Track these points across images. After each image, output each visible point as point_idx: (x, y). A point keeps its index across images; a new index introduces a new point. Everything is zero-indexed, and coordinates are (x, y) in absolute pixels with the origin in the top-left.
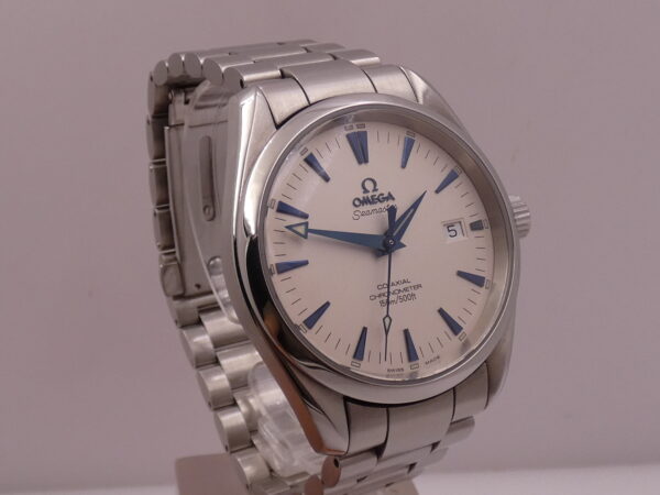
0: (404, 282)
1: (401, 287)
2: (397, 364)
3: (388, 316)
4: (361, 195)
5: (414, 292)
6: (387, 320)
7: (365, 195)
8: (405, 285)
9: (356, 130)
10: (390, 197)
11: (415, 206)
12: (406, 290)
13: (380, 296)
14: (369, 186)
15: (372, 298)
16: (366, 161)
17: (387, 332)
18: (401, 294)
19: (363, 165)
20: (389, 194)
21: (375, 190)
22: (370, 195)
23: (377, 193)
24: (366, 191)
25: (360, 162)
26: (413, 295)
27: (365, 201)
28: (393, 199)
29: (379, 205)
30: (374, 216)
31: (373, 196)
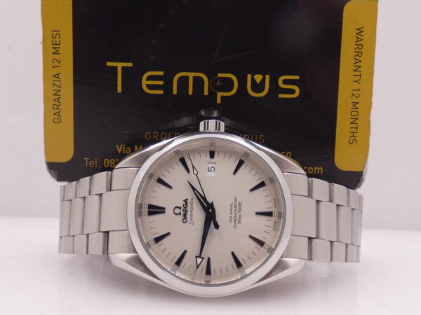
0: (231, 206)
1: (234, 209)
2: (272, 223)
4: (181, 217)
7: (182, 215)
8: (233, 206)
11: (193, 189)
12: (235, 207)
13: (235, 223)
14: (177, 211)
15: (235, 227)
16: (164, 209)
18: (237, 210)
19: (166, 211)
20: (184, 201)
21: (180, 208)
22: (182, 213)
23: (182, 208)
24: (180, 213)
25: (164, 212)
26: (239, 203)
27: (185, 216)
28: (187, 200)
29: (189, 209)
30: (193, 212)
31: (184, 211)
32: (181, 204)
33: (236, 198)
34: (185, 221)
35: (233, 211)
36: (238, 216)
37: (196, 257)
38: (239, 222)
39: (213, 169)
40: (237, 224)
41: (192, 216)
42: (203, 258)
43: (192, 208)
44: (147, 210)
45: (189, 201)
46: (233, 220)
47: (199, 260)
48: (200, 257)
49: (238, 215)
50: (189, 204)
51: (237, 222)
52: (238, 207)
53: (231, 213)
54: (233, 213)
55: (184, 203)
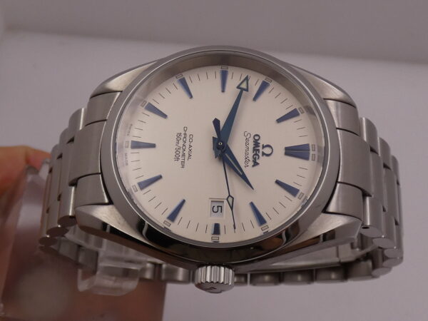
0: (190, 156)
1: (186, 152)
3: (229, 196)
4: (262, 142)
5: (180, 161)
6: (230, 199)
7: (261, 145)
8: (187, 155)
9: (311, 152)
10: (256, 164)
12: (184, 155)
13: (185, 134)
14: (267, 151)
15: (185, 129)
16: (287, 154)
17: (232, 208)
18: (181, 151)
19: (284, 152)
20: (258, 164)
21: (263, 154)
22: (260, 148)
23: (260, 154)
24: (264, 147)
25: (287, 149)
26: (178, 159)
27: (256, 144)
28: (253, 166)
29: (251, 154)
30: (244, 148)
31: (258, 150)
32: (262, 160)
33: (183, 166)
34: (257, 138)
35: (187, 150)
37: (247, 90)
38: (180, 134)
39: (215, 209)
41: (247, 144)
42: (238, 87)
43: (247, 154)
45: (251, 163)
46: (188, 138)
47: (244, 86)
48: (242, 90)
49: (181, 143)
50: (251, 159)
51: (183, 136)
52: (181, 154)
53: (190, 146)
54: (187, 146)
55: (257, 161)
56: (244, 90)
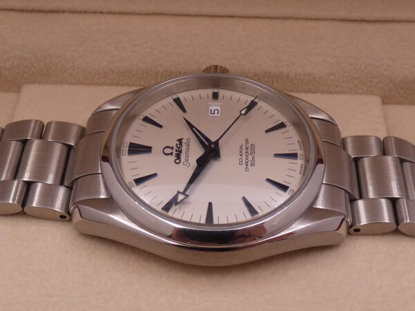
0: (241, 148)
1: (244, 151)
4: (173, 158)
5: (250, 144)
7: (174, 155)
8: (244, 148)
10: (180, 141)
11: (191, 126)
12: (247, 149)
13: (247, 165)
14: (168, 151)
16: (151, 148)
18: (249, 152)
20: (178, 140)
21: (172, 148)
22: (174, 152)
23: (175, 148)
24: (172, 154)
25: (150, 152)
26: (252, 145)
27: (178, 156)
28: (182, 139)
29: (184, 148)
31: (176, 151)
32: (174, 143)
33: (247, 140)
34: (178, 161)
36: (250, 158)
37: (178, 192)
38: (251, 165)
40: (249, 167)
41: (187, 157)
42: (187, 196)
43: (188, 149)
44: (127, 149)
46: (244, 162)
47: (181, 196)
48: (184, 193)
50: (184, 145)
51: (249, 164)
52: (249, 149)
53: (241, 155)
54: (244, 155)
55: (178, 143)
56: (181, 193)
